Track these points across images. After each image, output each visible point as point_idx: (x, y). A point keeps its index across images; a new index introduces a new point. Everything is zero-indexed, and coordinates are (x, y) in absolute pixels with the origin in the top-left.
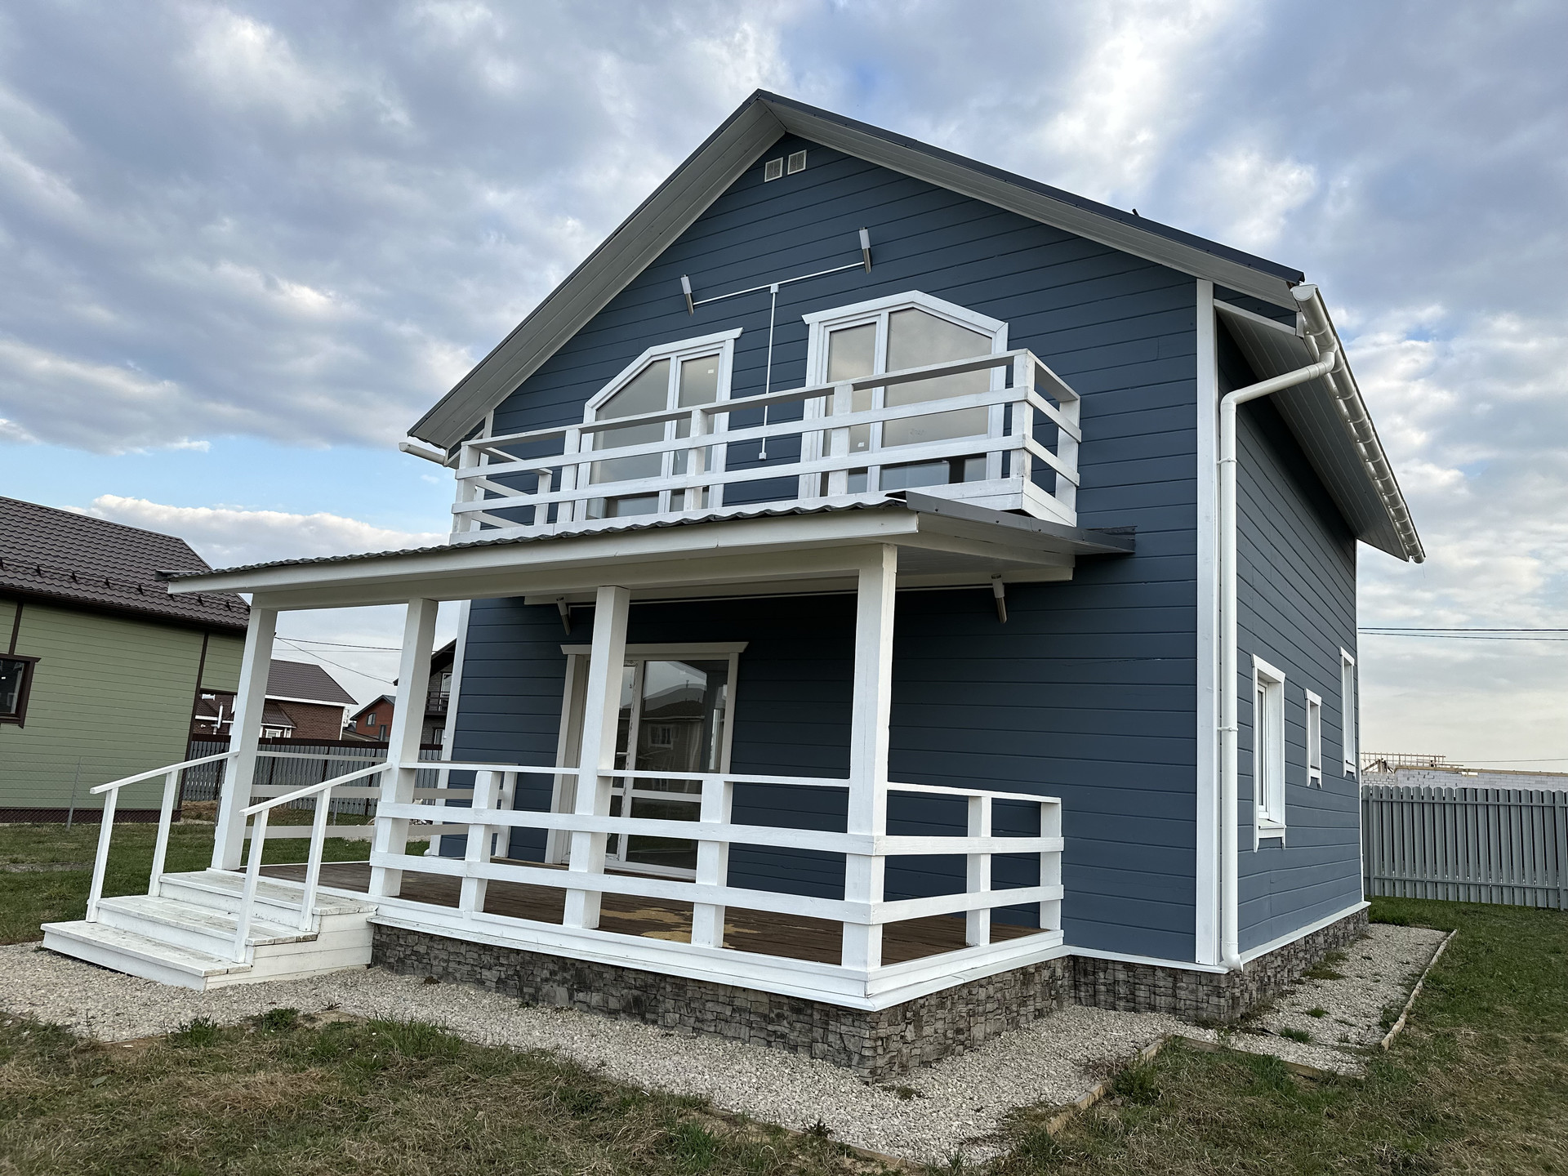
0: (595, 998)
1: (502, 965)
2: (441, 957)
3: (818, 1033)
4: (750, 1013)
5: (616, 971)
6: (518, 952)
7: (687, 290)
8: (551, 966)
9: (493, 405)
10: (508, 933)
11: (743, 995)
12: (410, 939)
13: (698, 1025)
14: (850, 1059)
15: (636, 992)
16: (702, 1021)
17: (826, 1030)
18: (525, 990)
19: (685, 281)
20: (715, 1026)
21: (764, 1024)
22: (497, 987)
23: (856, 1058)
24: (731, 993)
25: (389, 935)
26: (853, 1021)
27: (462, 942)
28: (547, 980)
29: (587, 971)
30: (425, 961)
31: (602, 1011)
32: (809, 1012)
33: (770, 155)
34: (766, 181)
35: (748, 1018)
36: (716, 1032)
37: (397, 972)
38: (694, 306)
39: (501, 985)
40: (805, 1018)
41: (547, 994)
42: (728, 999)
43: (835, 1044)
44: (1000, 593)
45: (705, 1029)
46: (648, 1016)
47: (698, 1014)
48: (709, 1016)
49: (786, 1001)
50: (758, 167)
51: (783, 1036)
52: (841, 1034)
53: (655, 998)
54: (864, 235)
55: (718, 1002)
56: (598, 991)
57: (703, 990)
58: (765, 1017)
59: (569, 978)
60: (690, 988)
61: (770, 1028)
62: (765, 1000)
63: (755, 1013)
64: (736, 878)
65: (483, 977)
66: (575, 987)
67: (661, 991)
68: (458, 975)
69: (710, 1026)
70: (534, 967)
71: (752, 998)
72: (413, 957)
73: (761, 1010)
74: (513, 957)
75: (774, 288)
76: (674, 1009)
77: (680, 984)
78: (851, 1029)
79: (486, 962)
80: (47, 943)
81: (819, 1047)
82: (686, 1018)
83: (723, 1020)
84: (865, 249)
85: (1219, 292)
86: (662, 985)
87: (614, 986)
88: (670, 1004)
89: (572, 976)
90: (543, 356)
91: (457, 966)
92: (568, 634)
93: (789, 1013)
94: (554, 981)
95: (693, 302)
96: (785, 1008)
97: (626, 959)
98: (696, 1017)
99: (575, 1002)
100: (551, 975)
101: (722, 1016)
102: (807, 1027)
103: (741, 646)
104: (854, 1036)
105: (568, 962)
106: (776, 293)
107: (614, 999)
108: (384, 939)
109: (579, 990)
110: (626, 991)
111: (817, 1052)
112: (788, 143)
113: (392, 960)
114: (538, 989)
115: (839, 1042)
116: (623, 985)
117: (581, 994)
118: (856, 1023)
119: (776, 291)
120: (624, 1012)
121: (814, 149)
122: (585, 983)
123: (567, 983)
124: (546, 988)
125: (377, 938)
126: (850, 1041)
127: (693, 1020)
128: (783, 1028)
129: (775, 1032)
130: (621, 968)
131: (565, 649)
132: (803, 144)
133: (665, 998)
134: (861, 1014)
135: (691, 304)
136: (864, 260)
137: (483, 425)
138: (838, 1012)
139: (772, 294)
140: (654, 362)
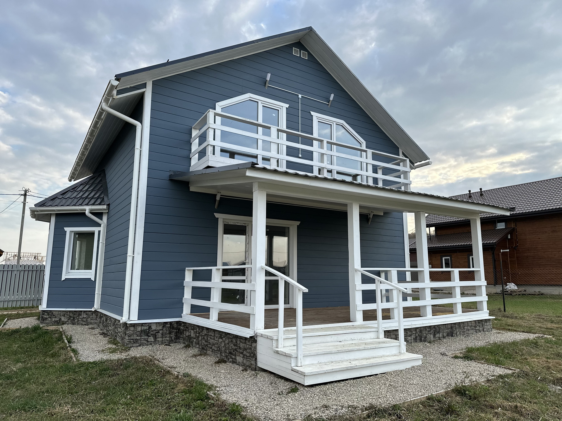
1: (414, 334)
5: (444, 326)
6: (418, 328)
7: (268, 78)
10: (413, 323)
15: (449, 330)
19: (269, 75)
21: (475, 329)
24: (468, 323)
29: (437, 328)
31: (442, 338)
32: (481, 322)
33: (294, 45)
34: (294, 54)
39: (415, 340)
46: (453, 335)
48: (465, 330)
50: (290, 46)
55: (466, 326)
59: (433, 331)
60: (461, 325)
62: (474, 322)
66: (435, 333)
84: (331, 100)
87: (445, 330)
92: (216, 207)
96: (478, 323)
97: (445, 322)
102: (482, 326)
105: (431, 327)
106: (301, 98)
107: (445, 334)
112: (299, 45)
120: (448, 336)
121: (310, 54)
122: (437, 331)
128: (478, 328)
130: (445, 324)
131: (217, 215)
132: (306, 50)
133: (456, 329)
134: (489, 320)
135: (267, 85)
136: (329, 103)
137: (144, 86)
138: (486, 321)
139: (299, 98)
140: (250, 100)
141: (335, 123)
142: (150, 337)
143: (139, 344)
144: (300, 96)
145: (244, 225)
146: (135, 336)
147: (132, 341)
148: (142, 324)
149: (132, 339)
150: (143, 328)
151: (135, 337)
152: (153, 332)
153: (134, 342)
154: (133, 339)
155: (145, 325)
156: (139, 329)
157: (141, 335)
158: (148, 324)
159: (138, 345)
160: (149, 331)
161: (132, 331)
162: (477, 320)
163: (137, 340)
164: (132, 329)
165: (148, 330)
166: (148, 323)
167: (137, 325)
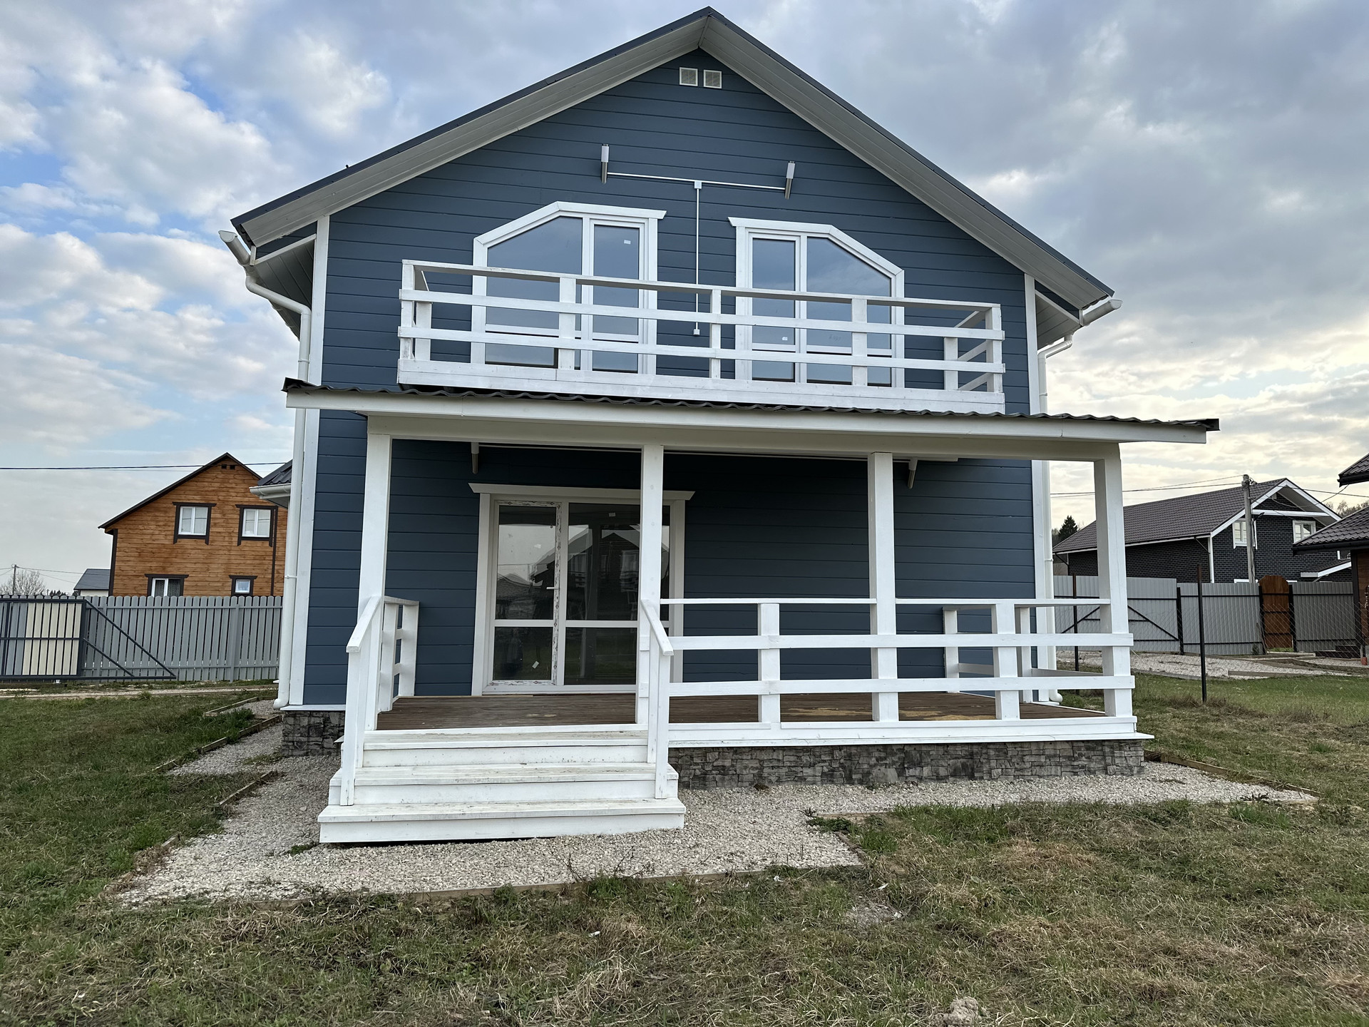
0: (926, 771)
1: (824, 761)
3: (1109, 760)
4: (1060, 757)
5: (943, 748)
6: (840, 747)
7: (605, 158)
8: (877, 754)
9: (328, 211)
10: (824, 734)
11: (1051, 746)
13: (1017, 773)
16: (1021, 770)
17: (1113, 757)
18: (854, 777)
19: (606, 150)
20: (1032, 771)
21: (1069, 763)
22: (822, 780)
24: (1041, 747)
28: (875, 765)
29: (913, 752)
31: (932, 779)
32: (1100, 748)
33: (684, 61)
34: (681, 84)
35: (1057, 761)
36: (1033, 775)
38: (607, 175)
39: (828, 777)
40: (1099, 752)
41: (878, 777)
42: (1040, 751)
43: (1122, 764)
45: (1025, 774)
46: (975, 775)
47: (1016, 766)
48: (1028, 765)
49: (1083, 744)
50: (672, 67)
51: (1083, 767)
52: (1126, 757)
53: (980, 761)
54: (791, 167)
56: (927, 765)
57: (1019, 749)
58: (1069, 758)
59: (897, 760)
60: (1009, 749)
61: (1075, 763)
62: (1067, 746)
65: (805, 774)
66: (906, 766)
67: (984, 756)
69: (1028, 772)
70: (859, 758)
71: (1059, 747)
73: (1065, 754)
74: (837, 753)
76: (997, 766)
77: (1002, 747)
78: (1129, 752)
79: (806, 761)
81: (1111, 769)
82: (1008, 770)
84: (790, 179)
85: (1038, 286)
86: (985, 751)
87: (942, 759)
88: (993, 764)
89: (899, 758)
92: (477, 473)
93: (1086, 751)
94: (881, 765)
95: (608, 171)
96: (1083, 749)
97: (949, 737)
98: (1016, 768)
99: (906, 778)
100: (877, 760)
101: (1036, 764)
102: (1100, 758)
103: (689, 495)
104: (1132, 757)
105: (894, 748)
106: (700, 190)
107: (943, 769)
109: (908, 768)
110: (953, 761)
111: (1111, 771)
114: (868, 774)
115: (1124, 762)
116: (949, 757)
117: (911, 770)
119: (700, 188)
120: (952, 776)
121: (728, 73)
122: (913, 761)
123: (895, 764)
124: (875, 772)
126: (1130, 760)
127: (1014, 771)
128: (1083, 762)
129: (1078, 765)
130: (948, 745)
131: (475, 488)
132: (715, 64)
133: (989, 759)
134: (1134, 742)
135: (606, 173)
136: (785, 187)
137: (312, 229)
138: (1120, 744)
139: (696, 189)
140: (560, 216)
141: (804, 237)
142: (326, 738)
143: (305, 751)
144: (698, 184)
145: (549, 505)
146: (296, 735)
147: (291, 744)
148: (311, 713)
149: (290, 742)
150: (313, 720)
151: (297, 737)
152: (333, 729)
153: (296, 747)
154: (293, 742)
155: (318, 715)
156: (305, 722)
157: (309, 734)
158: (322, 713)
159: (302, 752)
160: (325, 726)
161: (290, 725)
162: (1083, 741)
163: (301, 743)
164: (291, 720)
165: (322, 726)
166: (322, 711)
167: (301, 714)
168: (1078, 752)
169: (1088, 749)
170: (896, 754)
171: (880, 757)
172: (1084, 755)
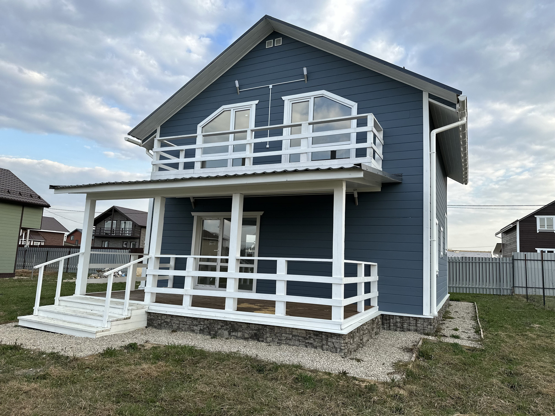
0: (239, 334)
1: (201, 324)
2: (176, 323)
3: (324, 342)
4: (299, 337)
5: (247, 325)
6: (208, 319)
7: (237, 85)
8: (221, 324)
9: (160, 124)
10: (203, 313)
11: (296, 331)
12: (163, 317)
13: (279, 341)
14: (336, 350)
15: (255, 332)
16: (281, 340)
17: (327, 341)
18: (211, 332)
19: (237, 82)
20: (286, 341)
21: (304, 340)
22: (200, 332)
23: (339, 350)
24: (291, 330)
25: (154, 316)
26: (337, 338)
27: (185, 317)
28: (220, 329)
29: (235, 325)
30: (169, 324)
31: (242, 338)
32: (321, 335)
33: (268, 38)
34: (266, 48)
35: (298, 338)
36: (286, 343)
37: (158, 329)
38: (240, 91)
39: (202, 331)
40: (319, 337)
41: (220, 334)
42: (290, 332)
43: (331, 345)
44: (356, 196)
45: (282, 342)
46: (260, 339)
47: (279, 338)
48: (284, 338)
49: (312, 332)
50: (263, 42)
51: (311, 344)
52: (333, 342)
53: (263, 333)
54: (305, 69)
55: (286, 333)
56: (240, 331)
57: (281, 330)
58: (305, 338)
59: (229, 328)
60: (276, 329)
61: (307, 341)
62: (304, 332)
63: (301, 337)
64: (289, 292)
65: (194, 329)
66: (231, 331)
67: (265, 331)
68: (183, 329)
69: (284, 342)
70: (214, 325)
71: (299, 331)
72: (164, 323)
73: (303, 336)
74: (206, 322)
75: (271, 86)
76: (270, 336)
77: (272, 328)
78: (336, 340)
79: (195, 324)
80: (20, 323)
81: (325, 347)
82: (275, 339)
83: (289, 339)
84: (305, 75)
85: (430, 96)
86: (265, 328)
87: (246, 330)
88: (268, 335)
89: (230, 327)
90: (180, 107)
91: (183, 326)
92: (193, 208)
93: (313, 336)
94: (223, 329)
95: (239, 90)
96: (312, 335)
97: (251, 320)
98: (279, 339)
99: (231, 336)
100: (221, 327)
101: (288, 338)
102: (320, 340)
103: (261, 213)
104: (337, 343)
105: (228, 322)
106: (271, 88)
107: (247, 334)
108: (152, 317)
109: (232, 332)
110: (251, 331)
111: (325, 348)
112: (275, 35)
113: (156, 325)
114: (216, 332)
115: (332, 345)
116: (250, 329)
117: (233, 333)
118: (338, 338)
119: (272, 87)
120: (250, 338)
121: (284, 37)
122: (235, 329)
123: (228, 329)
124: (220, 331)
125: (149, 317)
126: (336, 344)
127: (277, 340)
129: (308, 342)
131: (193, 214)
132: (280, 35)
133: (266, 333)
136: (305, 78)
140: (224, 111)
168: (308, 336)
169: (314, 335)
170: (229, 325)
171: (222, 326)
172: (312, 338)
